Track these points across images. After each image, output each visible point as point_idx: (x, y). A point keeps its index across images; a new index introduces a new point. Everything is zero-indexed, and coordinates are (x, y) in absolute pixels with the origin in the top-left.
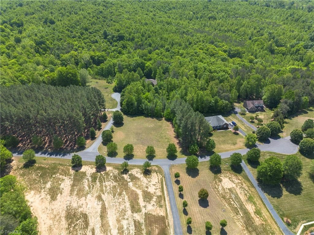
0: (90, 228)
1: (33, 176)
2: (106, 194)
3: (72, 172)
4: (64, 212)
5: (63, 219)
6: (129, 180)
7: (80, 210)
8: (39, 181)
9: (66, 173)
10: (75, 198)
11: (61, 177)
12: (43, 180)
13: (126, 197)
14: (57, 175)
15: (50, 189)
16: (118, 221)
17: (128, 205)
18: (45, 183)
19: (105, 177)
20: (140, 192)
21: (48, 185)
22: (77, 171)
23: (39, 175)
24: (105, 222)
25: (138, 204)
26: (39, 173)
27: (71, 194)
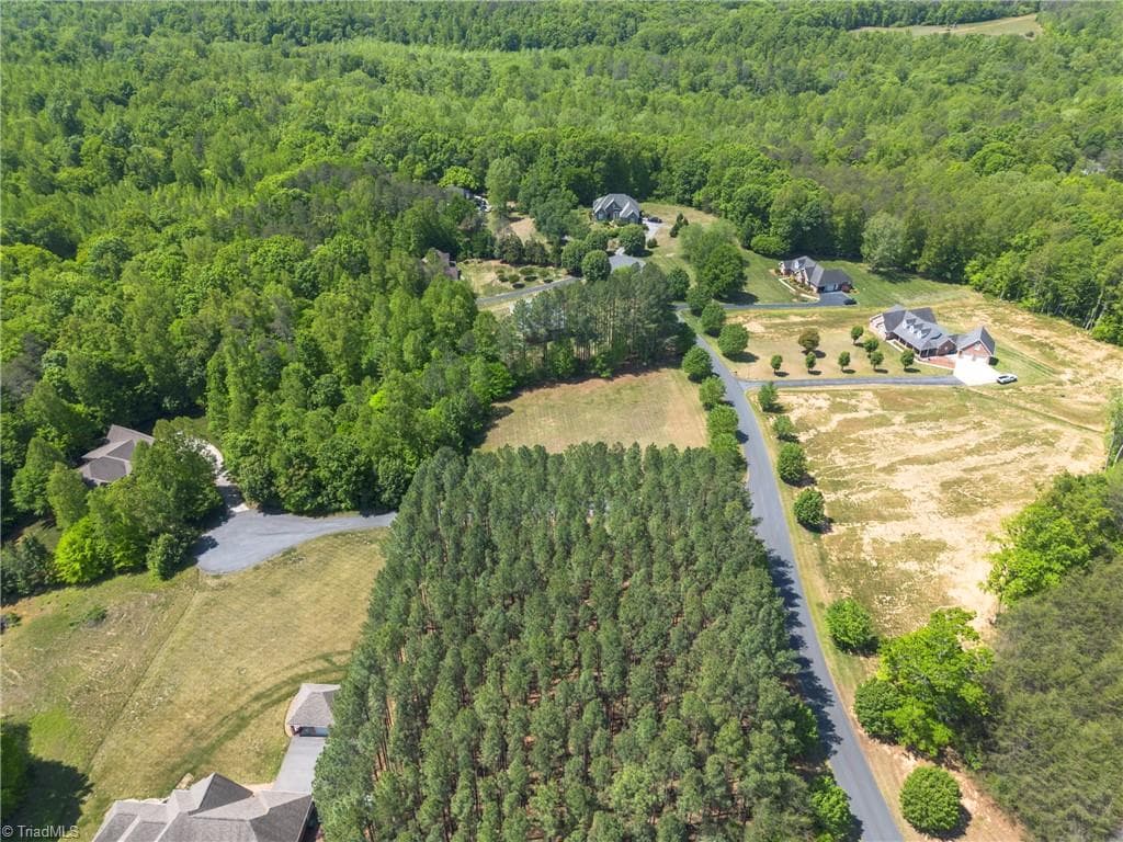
0: (965, 476)
1: (899, 611)
2: (872, 462)
3: (837, 529)
4: (960, 519)
5: (977, 517)
6: (812, 432)
7: (936, 494)
8: (909, 590)
9: (852, 540)
10: (913, 509)
11: (867, 548)
12: (902, 583)
13: (861, 432)
14: (868, 558)
15: (920, 560)
16: (923, 441)
17: (880, 431)
18: (909, 576)
19: (822, 468)
20: (838, 417)
21: (912, 566)
22: (831, 521)
23: (888, 598)
24: (938, 457)
25: (867, 419)
26: (881, 602)
27: (908, 517)
